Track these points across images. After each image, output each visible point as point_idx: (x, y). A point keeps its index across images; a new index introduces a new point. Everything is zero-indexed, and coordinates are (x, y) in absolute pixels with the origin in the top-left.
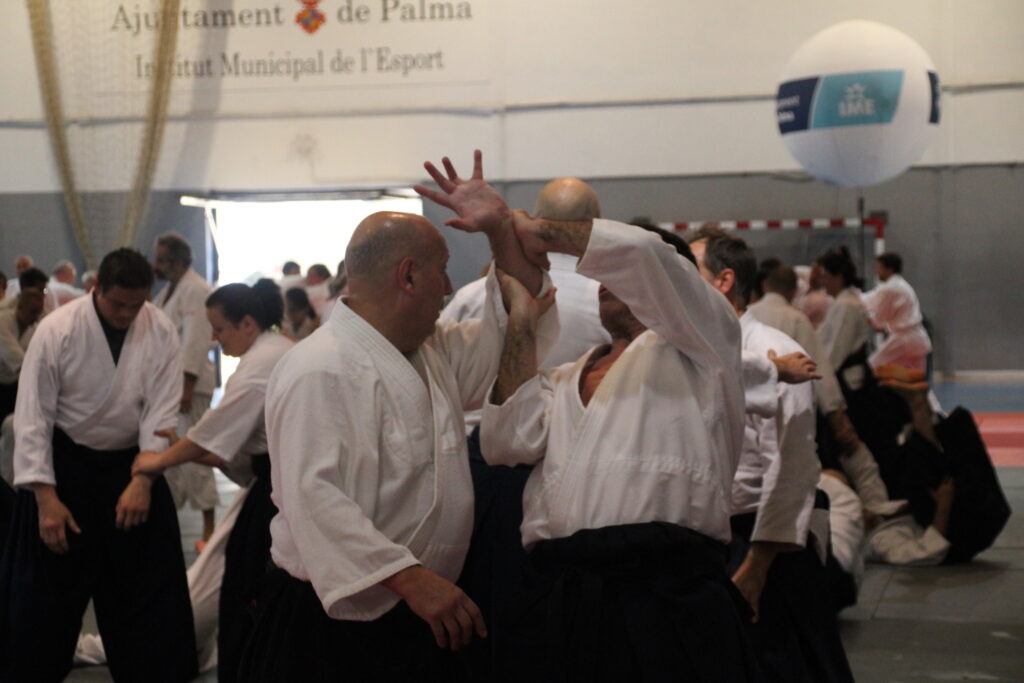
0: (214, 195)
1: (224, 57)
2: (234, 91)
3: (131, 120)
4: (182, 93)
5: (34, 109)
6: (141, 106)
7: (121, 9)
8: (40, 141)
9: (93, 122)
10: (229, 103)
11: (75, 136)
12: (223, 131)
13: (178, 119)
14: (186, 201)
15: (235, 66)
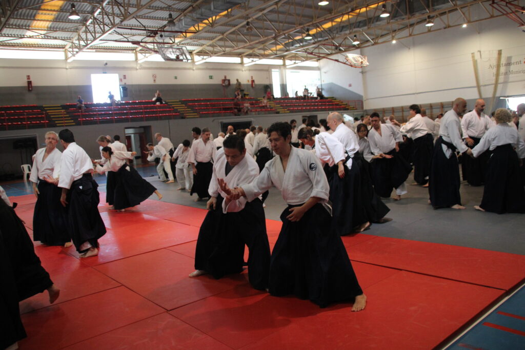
0: (508, 97)
1: (510, 71)
2: (512, 77)
3: (492, 84)
4: (501, 78)
5: (475, 84)
6: (494, 82)
7: (490, 65)
8: (476, 90)
9: (485, 85)
10: (510, 80)
11: (482, 88)
12: (510, 85)
13: (501, 83)
14: (501, 98)
15: (512, 73)
